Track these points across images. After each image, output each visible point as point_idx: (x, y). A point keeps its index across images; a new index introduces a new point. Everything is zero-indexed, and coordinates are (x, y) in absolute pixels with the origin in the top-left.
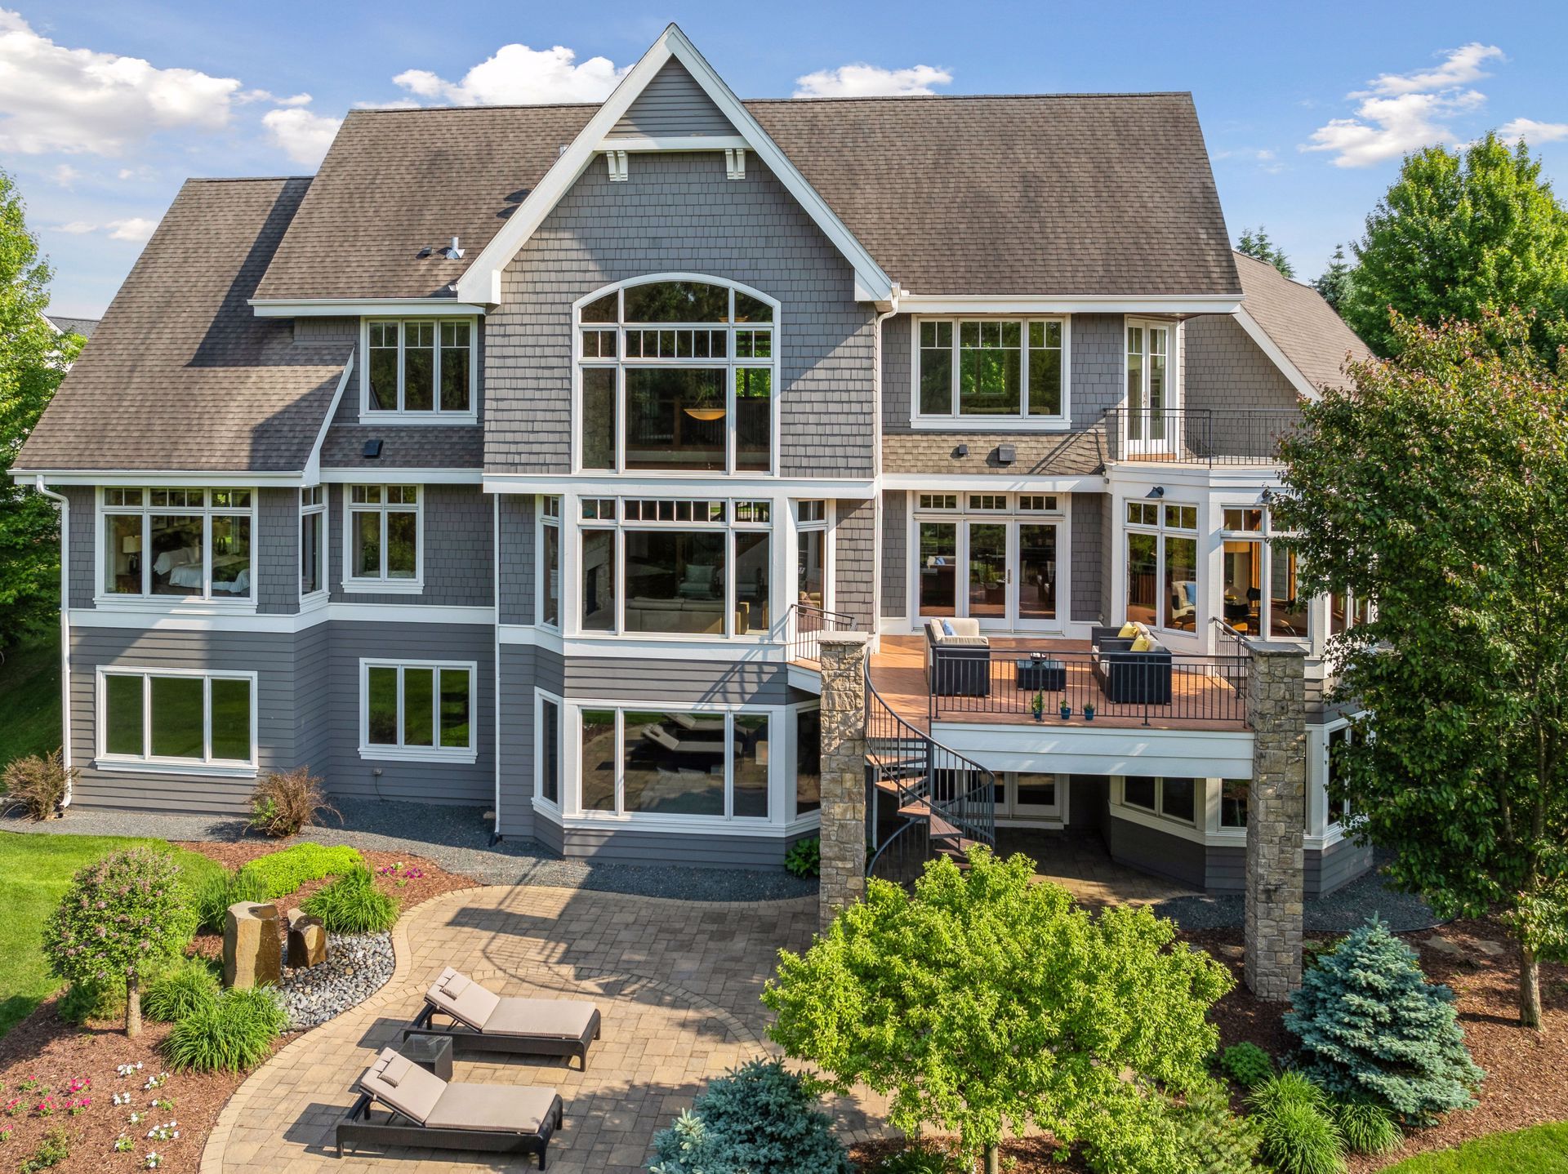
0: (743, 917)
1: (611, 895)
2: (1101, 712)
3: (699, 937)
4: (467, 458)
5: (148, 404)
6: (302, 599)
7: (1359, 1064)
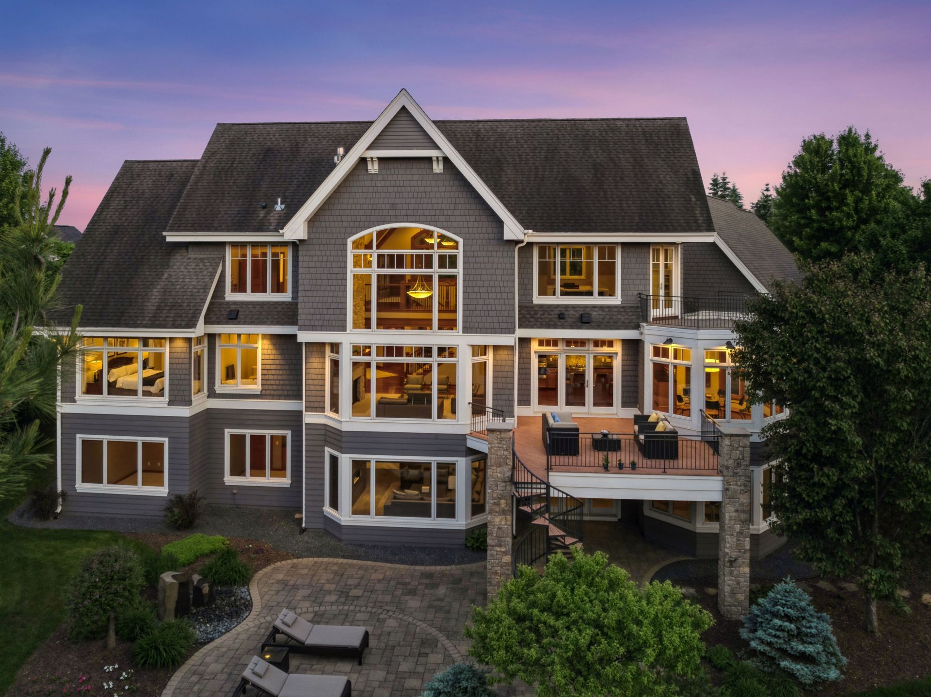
0: (443, 575)
1: (370, 563)
2: (640, 465)
3: (419, 587)
4: (286, 320)
5: (106, 290)
6: (193, 398)
7: (780, 657)
